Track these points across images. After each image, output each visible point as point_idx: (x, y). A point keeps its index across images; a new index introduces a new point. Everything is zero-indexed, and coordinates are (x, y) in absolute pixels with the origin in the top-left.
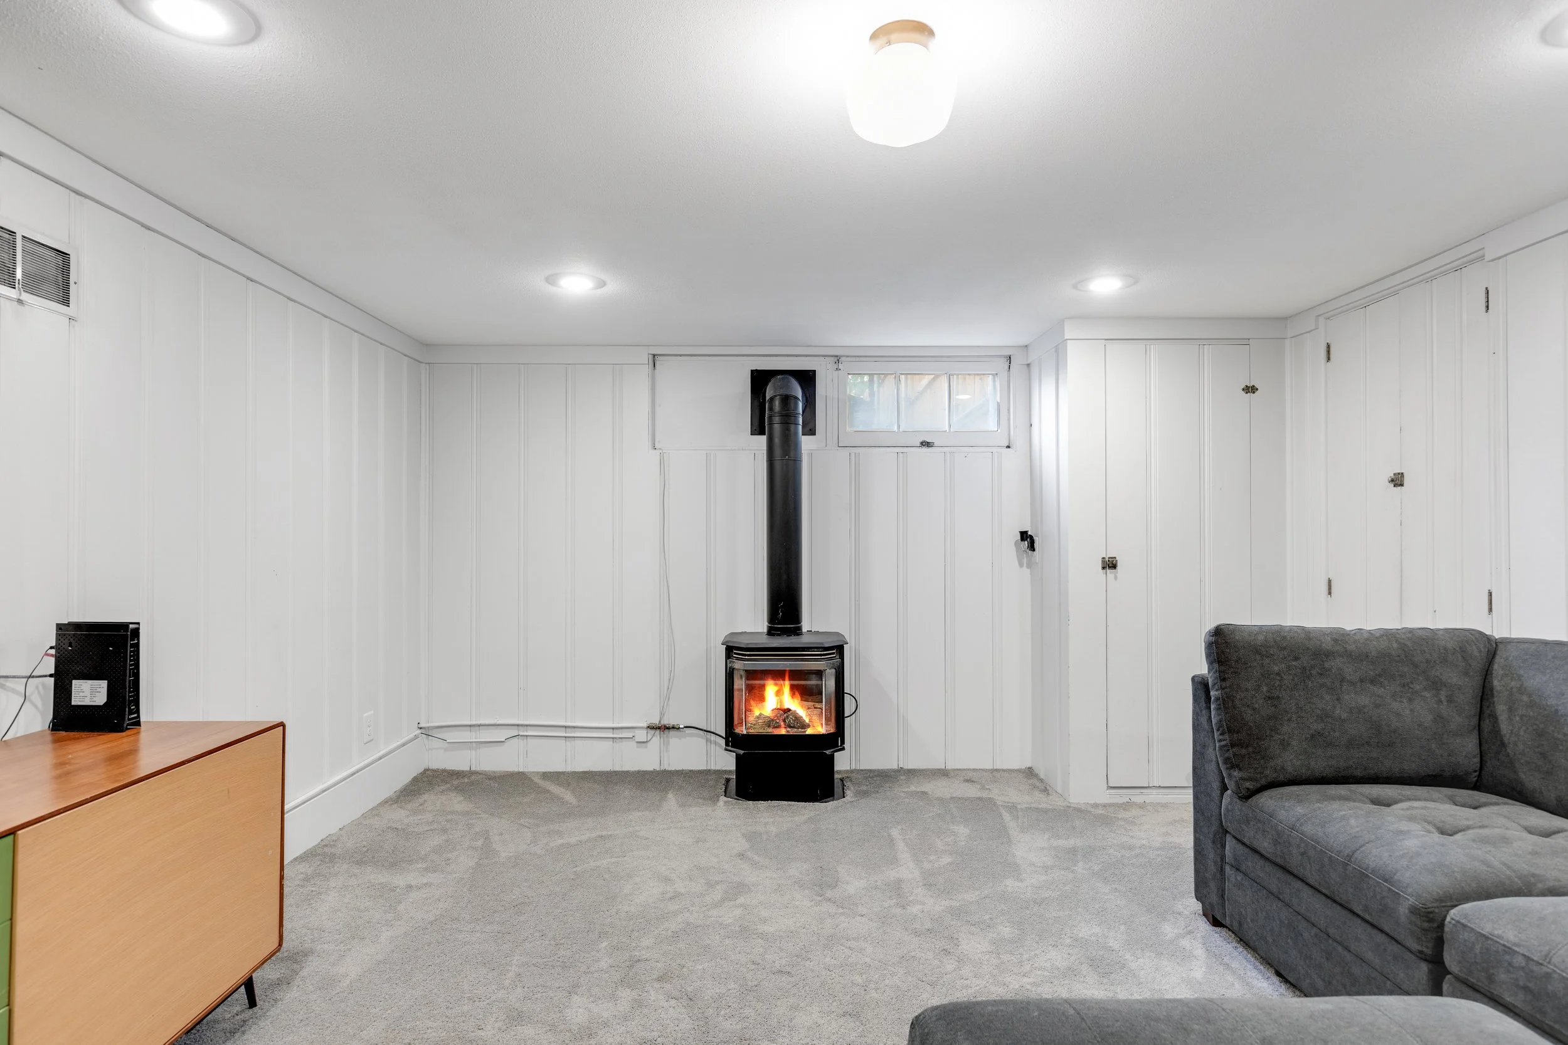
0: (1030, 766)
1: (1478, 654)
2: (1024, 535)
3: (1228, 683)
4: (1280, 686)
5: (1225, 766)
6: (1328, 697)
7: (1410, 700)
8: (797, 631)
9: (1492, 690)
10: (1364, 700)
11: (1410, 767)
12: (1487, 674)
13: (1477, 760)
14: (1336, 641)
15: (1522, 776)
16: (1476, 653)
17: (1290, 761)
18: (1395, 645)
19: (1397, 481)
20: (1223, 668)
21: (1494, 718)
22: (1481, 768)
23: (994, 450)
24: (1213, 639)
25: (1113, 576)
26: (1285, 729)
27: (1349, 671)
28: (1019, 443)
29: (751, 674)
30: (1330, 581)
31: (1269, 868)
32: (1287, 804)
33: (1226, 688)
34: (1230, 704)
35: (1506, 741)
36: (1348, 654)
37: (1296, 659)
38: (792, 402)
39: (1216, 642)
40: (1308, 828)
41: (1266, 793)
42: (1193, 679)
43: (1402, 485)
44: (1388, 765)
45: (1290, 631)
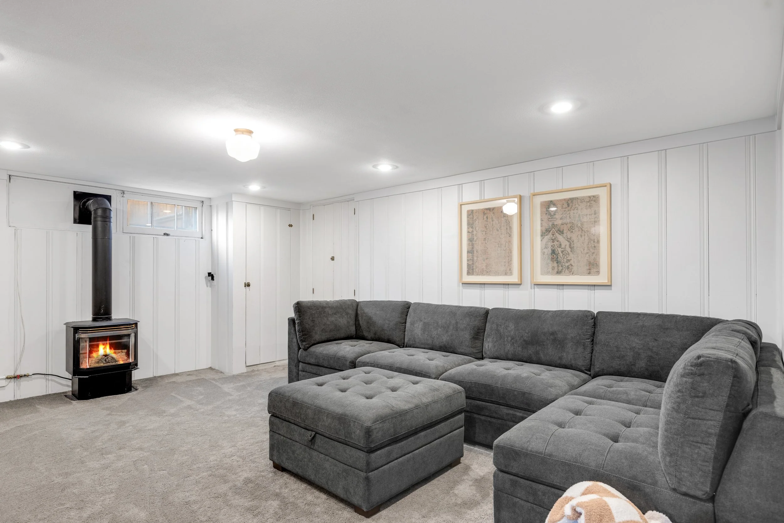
0: (210, 366)
1: (355, 305)
2: (210, 274)
3: (301, 318)
4: (315, 317)
5: (300, 342)
6: (325, 319)
7: (342, 318)
8: (109, 319)
9: (358, 314)
10: (333, 319)
11: (342, 335)
12: (357, 310)
13: (355, 332)
14: (326, 304)
15: (364, 333)
16: (354, 305)
17: (317, 337)
18: (339, 304)
19: (333, 259)
20: (300, 314)
21: (358, 320)
22: (356, 334)
23: (197, 239)
24: (296, 305)
25: (249, 289)
26: (316, 329)
27: (330, 312)
28: (207, 237)
29: (91, 340)
30: (313, 289)
31: (313, 367)
32: (318, 348)
33: (301, 319)
34: (302, 323)
35: (361, 326)
36: (329, 307)
37: (318, 309)
38: (108, 211)
39: (298, 306)
40: (324, 352)
41: (312, 347)
42: (289, 319)
43: (334, 260)
44: (338, 336)
45: (316, 302)
